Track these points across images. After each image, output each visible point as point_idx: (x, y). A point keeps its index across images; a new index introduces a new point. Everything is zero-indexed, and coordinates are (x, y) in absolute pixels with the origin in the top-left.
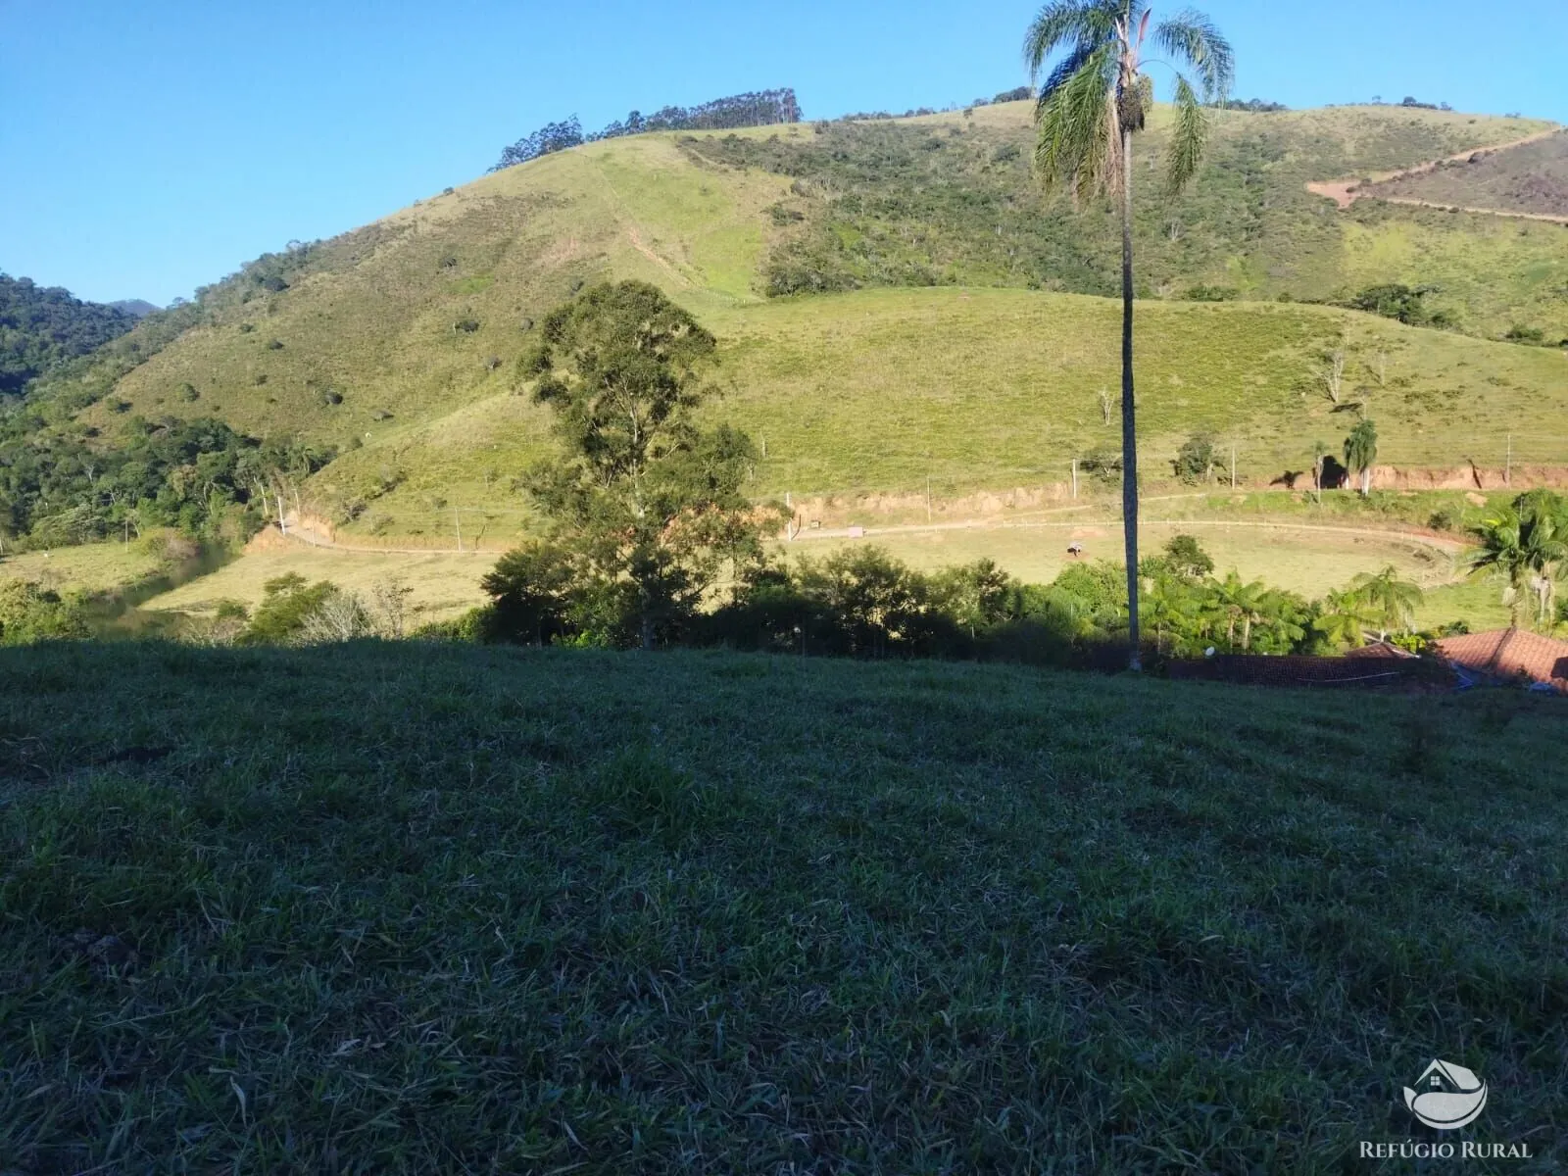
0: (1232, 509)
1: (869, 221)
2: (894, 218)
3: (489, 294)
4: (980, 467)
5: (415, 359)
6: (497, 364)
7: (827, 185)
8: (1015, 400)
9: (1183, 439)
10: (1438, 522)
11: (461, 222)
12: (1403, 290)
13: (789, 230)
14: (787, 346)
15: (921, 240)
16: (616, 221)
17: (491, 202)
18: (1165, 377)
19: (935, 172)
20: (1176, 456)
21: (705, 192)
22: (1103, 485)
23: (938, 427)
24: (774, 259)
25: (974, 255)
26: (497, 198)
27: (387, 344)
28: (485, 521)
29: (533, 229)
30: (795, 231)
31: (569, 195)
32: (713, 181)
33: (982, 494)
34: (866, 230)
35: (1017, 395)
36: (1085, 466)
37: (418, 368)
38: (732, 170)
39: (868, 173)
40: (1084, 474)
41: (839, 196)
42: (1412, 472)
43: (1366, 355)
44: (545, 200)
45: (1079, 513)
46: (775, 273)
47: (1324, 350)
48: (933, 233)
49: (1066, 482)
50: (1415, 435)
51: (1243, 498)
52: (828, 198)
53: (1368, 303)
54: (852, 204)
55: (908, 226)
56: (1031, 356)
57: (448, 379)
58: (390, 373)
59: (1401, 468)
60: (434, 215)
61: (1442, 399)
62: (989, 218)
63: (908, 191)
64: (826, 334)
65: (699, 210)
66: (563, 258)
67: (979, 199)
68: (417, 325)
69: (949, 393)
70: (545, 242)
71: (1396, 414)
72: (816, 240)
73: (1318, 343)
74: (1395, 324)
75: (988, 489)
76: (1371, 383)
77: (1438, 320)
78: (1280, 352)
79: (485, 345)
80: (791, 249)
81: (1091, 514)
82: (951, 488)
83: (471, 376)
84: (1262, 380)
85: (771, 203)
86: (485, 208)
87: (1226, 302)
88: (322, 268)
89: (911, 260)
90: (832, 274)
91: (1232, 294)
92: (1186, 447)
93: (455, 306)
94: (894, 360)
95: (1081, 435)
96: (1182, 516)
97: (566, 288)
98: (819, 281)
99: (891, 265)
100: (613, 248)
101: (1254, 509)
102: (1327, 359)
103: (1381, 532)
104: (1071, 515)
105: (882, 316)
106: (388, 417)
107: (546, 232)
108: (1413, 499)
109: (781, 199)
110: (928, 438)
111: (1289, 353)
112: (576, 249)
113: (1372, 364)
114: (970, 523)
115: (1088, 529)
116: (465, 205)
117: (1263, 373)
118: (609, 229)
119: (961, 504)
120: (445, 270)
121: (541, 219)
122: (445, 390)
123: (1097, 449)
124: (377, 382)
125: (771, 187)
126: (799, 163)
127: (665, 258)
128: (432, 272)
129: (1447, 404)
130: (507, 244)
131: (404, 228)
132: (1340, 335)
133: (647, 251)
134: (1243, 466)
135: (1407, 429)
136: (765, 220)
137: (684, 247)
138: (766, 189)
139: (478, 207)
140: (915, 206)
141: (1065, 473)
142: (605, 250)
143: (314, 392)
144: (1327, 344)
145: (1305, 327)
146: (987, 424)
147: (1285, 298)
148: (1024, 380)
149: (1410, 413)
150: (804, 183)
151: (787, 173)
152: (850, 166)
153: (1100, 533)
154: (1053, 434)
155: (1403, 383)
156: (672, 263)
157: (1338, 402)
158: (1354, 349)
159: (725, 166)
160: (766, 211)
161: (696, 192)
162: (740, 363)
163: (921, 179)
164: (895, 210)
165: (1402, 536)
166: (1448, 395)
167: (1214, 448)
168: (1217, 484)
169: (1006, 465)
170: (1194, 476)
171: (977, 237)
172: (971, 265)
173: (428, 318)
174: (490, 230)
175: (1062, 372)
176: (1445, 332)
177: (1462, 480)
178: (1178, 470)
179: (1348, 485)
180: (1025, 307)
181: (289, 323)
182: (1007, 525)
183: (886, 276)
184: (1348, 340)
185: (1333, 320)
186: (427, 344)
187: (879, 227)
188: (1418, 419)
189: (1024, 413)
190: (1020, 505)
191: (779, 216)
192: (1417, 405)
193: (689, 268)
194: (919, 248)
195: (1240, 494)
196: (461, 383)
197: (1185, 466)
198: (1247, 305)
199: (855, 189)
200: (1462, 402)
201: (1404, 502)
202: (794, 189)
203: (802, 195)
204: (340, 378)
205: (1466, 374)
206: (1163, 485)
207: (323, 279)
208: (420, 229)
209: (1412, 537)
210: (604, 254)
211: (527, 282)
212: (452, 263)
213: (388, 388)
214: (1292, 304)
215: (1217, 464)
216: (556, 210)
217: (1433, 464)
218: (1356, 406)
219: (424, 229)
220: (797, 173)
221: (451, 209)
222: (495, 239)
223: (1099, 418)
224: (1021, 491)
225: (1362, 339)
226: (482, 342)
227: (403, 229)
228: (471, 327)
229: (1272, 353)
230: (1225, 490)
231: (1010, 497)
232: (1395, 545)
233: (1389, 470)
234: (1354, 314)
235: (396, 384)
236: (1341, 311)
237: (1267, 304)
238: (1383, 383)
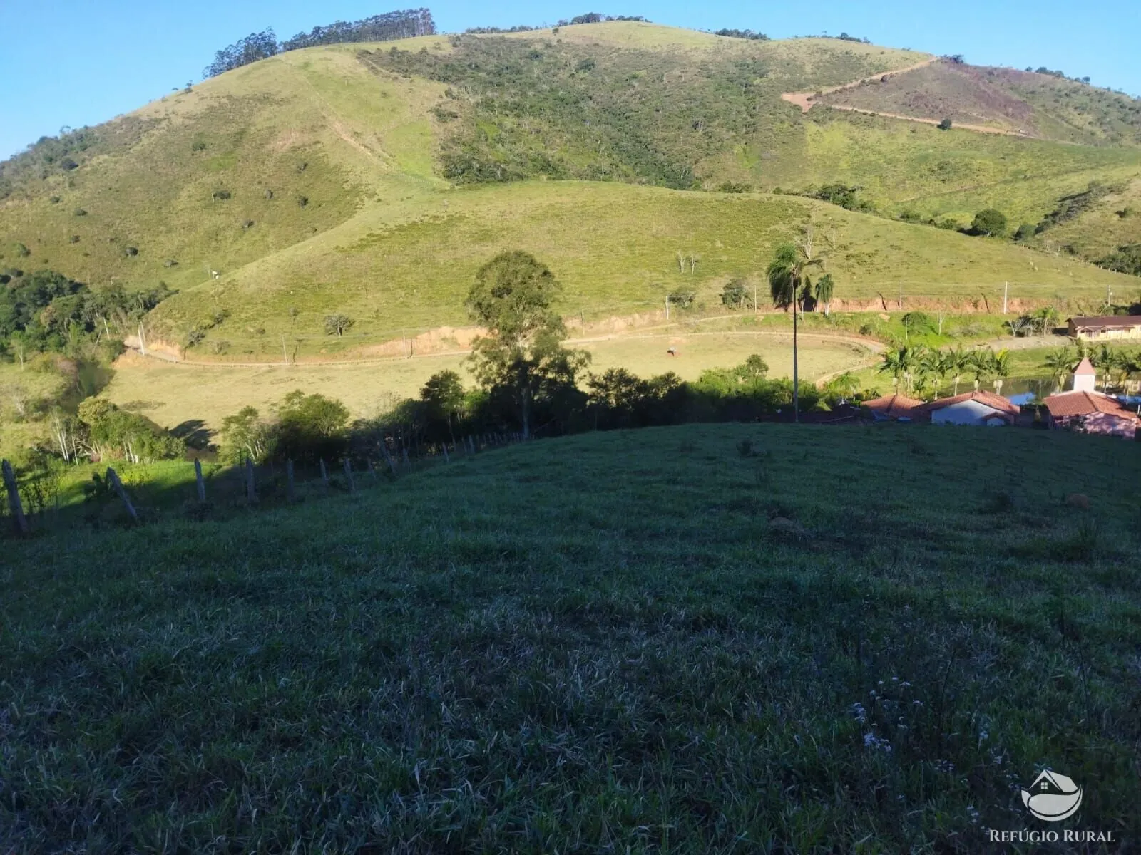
0: (756, 324)
1: (502, 118)
2: (518, 116)
3: (235, 170)
4: (610, 301)
5: (187, 221)
6: (251, 224)
7: (469, 90)
8: (628, 257)
9: (726, 280)
10: (864, 331)
11: (205, 116)
12: (844, 189)
13: (449, 125)
14: (479, 221)
15: (538, 132)
16: (324, 117)
17: (225, 100)
18: (713, 242)
19: (538, 78)
20: (723, 292)
21: (385, 95)
22: (683, 311)
23: (583, 276)
24: (443, 148)
25: (574, 144)
26: (229, 97)
27: (163, 210)
28: (297, 343)
29: (261, 120)
30: (454, 126)
31: (283, 95)
32: (389, 86)
33: (614, 318)
34: (500, 125)
35: (627, 254)
36: (672, 300)
37: (190, 227)
38: (400, 78)
39: (496, 80)
40: (672, 304)
41: (478, 98)
42: (851, 302)
43: (824, 230)
44: (266, 99)
45: (671, 328)
46: (446, 159)
47: (802, 226)
48: (545, 128)
49: (662, 310)
50: (852, 279)
51: (762, 318)
52: (472, 101)
53: (824, 195)
54: (488, 105)
55: (528, 122)
56: (633, 229)
57: (214, 235)
58: (169, 231)
59: (845, 299)
60: (182, 109)
61: (866, 258)
62: (580, 114)
63: (524, 94)
64: (503, 213)
65: (383, 109)
66: (288, 144)
67: (571, 100)
68: (184, 194)
69: (586, 253)
70: (272, 132)
71: (841, 267)
72: (469, 134)
73: (797, 222)
74: (839, 209)
75: (618, 315)
76: (828, 248)
77: (863, 207)
78: (776, 227)
79: (238, 210)
80: (453, 140)
81: (678, 329)
82: (595, 315)
83: (232, 233)
84: (768, 244)
85: (433, 105)
86: (222, 106)
87: (744, 193)
88: (102, 152)
89: (533, 147)
90: (483, 159)
91: (748, 188)
92: (727, 287)
93: (209, 179)
94: (549, 231)
95: (668, 280)
96: (730, 329)
97: (294, 167)
98: (478, 166)
99: (521, 151)
100: (325, 137)
101: (768, 324)
102: (803, 232)
103: (834, 337)
104: (667, 330)
105: (538, 201)
106: (174, 264)
107: (272, 125)
108: (852, 317)
109: (440, 101)
110: (577, 283)
111: (782, 227)
112: (295, 138)
113: (828, 235)
114: (611, 336)
115: (679, 339)
116: (205, 102)
117: (768, 240)
118: (320, 124)
119: (602, 325)
120: (198, 152)
121: (266, 114)
122: (214, 244)
123: (680, 289)
124: (161, 238)
125: (431, 92)
126: (447, 71)
127: (366, 147)
128: (189, 154)
129: (869, 261)
130: (242, 133)
131: (161, 120)
132: (809, 216)
133: (351, 141)
134: (760, 297)
135: (848, 275)
136: (431, 117)
137: (379, 139)
138: (427, 94)
139: (216, 104)
140: (531, 107)
141: (661, 304)
142: (319, 139)
143: (116, 247)
144: (803, 222)
145: (790, 211)
146: (612, 273)
147: (778, 191)
148: (630, 245)
149: (849, 266)
150: (454, 89)
151: (439, 80)
152: (483, 74)
153: (684, 340)
154: (651, 279)
155: (845, 248)
156: (372, 151)
157: (810, 259)
158: (818, 225)
159: (395, 74)
160: (430, 111)
161: (378, 95)
162: (450, 233)
163: (532, 85)
164: (518, 109)
165: (847, 338)
166: (869, 255)
167: (745, 287)
168: (746, 309)
169: (625, 300)
170: (734, 304)
171: (574, 130)
172: (572, 150)
173: (190, 189)
174: (229, 121)
175: (653, 240)
176: (867, 215)
177: (876, 306)
178: (724, 300)
179: (818, 310)
180: (627, 196)
181: (87, 196)
182: (631, 337)
183: (518, 159)
184: (814, 220)
185: (805, 207)
186: (194, 209)
187: (509, 122)
188: (853, 270)
189: (633, 266)
190: (637, 325)
191: (442, 116)
192: (853, 261)
193: (386, 155)
194: (538, 137)
195: (759, 314)
196: (226, 239)
197: (729, 299)
198: (756, 195)
199: (489, 94)
200: (877, 260)
201: (847, 319)
202: (448, 93)
203: (454, 98)
204: (133, 236)
205: (880, 241)
206: (716, 311)
207: (105, 161)
208: (173, 121)
209: (851, 339)
210: (318, 142)
211: (263, 163)
212: (203, 147)
213: (172, 242)
214: (782, 196)
215: (746, 297)
216: (276, 107)
217: (862, 297)
218: (819, 262)
219: (177, 121)
220: (446, 79)
221: (192, 105)
222: (233, 128)
223: (677, 269)
224: (636, 316)
225: (823, 219)
226: (235, 206)
227: (159, 121)
228: (225, 196)
229: (773, 227)
230: (751, 314)
231: (630, 319)
232: (843, 344)
233: (838, 300)
234: (818, 203)
235: (175, 241)
236: (811, 200)
237: (768, 195)
238: (835, 247)
